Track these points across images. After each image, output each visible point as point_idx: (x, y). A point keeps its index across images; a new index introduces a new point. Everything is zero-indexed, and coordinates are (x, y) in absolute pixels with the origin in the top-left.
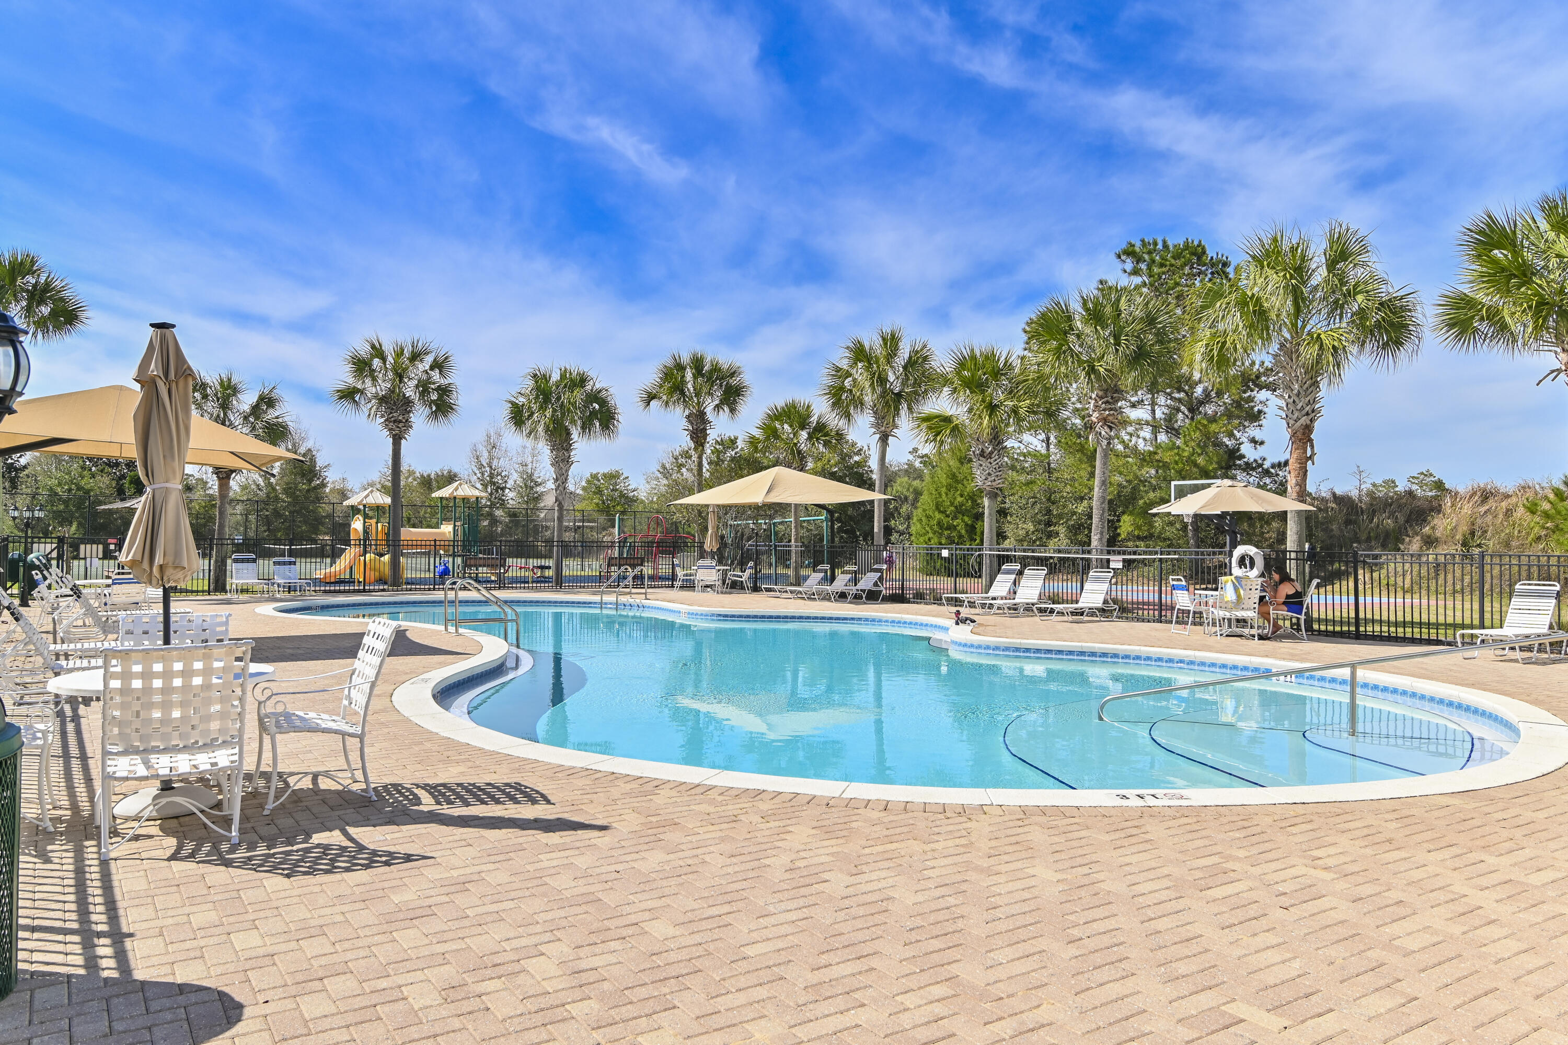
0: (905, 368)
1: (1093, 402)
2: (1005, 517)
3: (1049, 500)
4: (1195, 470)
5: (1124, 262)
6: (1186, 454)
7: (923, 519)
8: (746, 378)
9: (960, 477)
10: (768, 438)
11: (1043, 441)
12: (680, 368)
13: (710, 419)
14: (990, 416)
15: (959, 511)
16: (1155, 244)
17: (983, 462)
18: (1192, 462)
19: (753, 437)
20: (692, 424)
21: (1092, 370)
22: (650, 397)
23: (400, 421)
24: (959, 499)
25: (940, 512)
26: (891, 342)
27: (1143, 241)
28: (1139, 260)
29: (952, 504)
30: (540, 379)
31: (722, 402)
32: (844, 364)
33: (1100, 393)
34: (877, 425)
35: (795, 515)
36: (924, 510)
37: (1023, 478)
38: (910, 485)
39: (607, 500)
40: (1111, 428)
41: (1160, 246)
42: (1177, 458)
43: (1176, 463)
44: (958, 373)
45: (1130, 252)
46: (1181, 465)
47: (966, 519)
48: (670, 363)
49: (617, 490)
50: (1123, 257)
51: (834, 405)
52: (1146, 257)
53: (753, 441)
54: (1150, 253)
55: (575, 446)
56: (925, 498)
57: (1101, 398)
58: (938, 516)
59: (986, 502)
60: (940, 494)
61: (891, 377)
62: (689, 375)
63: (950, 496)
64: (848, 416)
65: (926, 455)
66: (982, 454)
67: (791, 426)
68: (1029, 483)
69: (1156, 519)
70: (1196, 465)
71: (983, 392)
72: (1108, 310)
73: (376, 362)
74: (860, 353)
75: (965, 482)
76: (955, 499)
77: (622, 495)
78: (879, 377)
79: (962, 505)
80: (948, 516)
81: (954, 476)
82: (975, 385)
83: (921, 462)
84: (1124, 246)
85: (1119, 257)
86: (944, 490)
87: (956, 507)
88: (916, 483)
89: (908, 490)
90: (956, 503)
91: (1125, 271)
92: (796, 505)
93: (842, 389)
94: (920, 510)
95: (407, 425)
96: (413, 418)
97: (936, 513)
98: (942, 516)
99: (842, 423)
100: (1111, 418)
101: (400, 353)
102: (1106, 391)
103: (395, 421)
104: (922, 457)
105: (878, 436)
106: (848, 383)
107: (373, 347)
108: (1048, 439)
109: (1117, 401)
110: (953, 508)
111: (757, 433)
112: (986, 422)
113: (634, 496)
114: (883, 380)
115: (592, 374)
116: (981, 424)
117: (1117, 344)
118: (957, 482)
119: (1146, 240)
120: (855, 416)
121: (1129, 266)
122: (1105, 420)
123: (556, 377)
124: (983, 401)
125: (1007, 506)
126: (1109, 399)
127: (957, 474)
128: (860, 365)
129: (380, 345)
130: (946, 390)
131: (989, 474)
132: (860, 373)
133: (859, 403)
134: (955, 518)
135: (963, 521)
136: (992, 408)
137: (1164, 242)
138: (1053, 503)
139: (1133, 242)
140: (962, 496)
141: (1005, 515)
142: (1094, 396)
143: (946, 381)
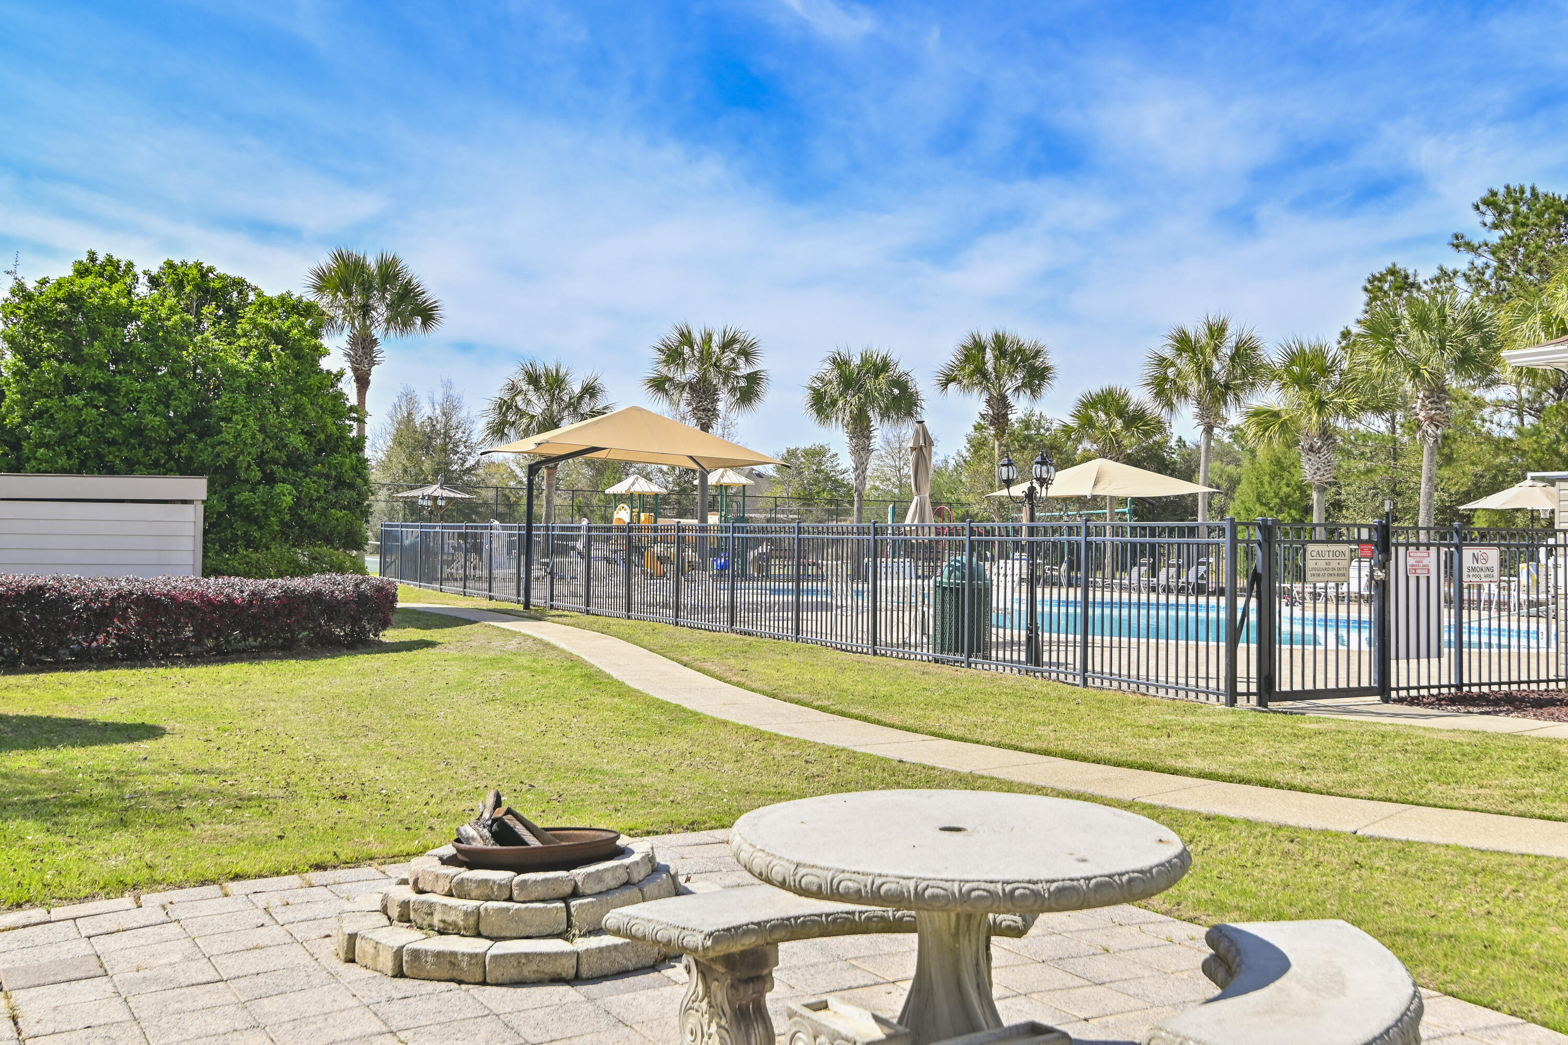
0: (1232, 359)
1: (1419, 401)
2: (1340, 510)
3: (1393, 490)
4: (1557, 459)
5: (1483, 213)
6: (1546, 441)
7: (1242, 512)
8: (1051, 359)
9: (1287, 463)
10: (1081, 426)
11: (1387, 420)
12: (980, 347)
13: (1012, 403)
14: (1319, 413)
15: (1285, 503)
16: (1522, 192)
17: (1312, 456)
18: (1553, 450)
19: (1066, 426)
20: (993, 408)
21: (1417, 373)
22: (948, 380)
23: (709, 410)
24: (1285, 489)
25: (1262, 504)
26: (1217, 332)
27: (1507, 187)
28: (1501, 211)
29: (1276, 495)
30: (840, 363)
31: (1024, 385)
32: (1169, 353)
33: (1427, 393)
34: (1201, 416)
35: (1111, 507)
36: (1243, 502)
37: (1361, 466)
38: (1222, 471)
39: (808, 483)
40: (1437, 427)
41: (1528, 194)
42: (1535, 446)
43: (1535, 451)
44: (1288, 370)
45: (1490, 201)
46: (1539, 454)
47: (1293, 512)
48: (969, 342)
49: (822, 471)
50: (1483, 208)
51: (1158, 395)
52: (1511, 207)
53: (1066, 429)
54: (1516, 202)
55: (875, 433)
56: (1243, 487)
57: (1428, 398)
58: (1259, 508)
59: (1315, 496)
60: (1262, 483)
61: (1216, 367)
62: (989, 355)
63: (1274, 486)
64: (1170, 405)
65: (1238, 428)
66: (1311, 449)
67: (1106, 414)
68: (1369, 471)
69: (1519, 514)
70: (1558, 454)
71: (1311, 389)
72: (1434, 315)
73: (686, 349)
74: (1184, 343)
75: (1292, 470)
76: (1280, 488)
77: (828, 478)
78: (1206, 369)
79: (1288, 496)
80: (1271, 509)
81: (1278, 462)
82: (1304, 382)
83: (1230, 437)
84: (1484, 193)
85: (1477, 208)
86: (1266, 479)
87: (1281, 499)
88: (1231, 469)
89: (1221, 477)
90: (1282, 494)
91: (1485, 225)
92: (1111, 497)
93: (1165, 379)
94: (1237, 502)
95: (714, 413)
96: (721, 406)
97: (1258, 506)
98: (1264, 509)
99: (1164, 414)
100: (1437, 417)
101: (708, 338)
102: (1432, 391)
103: (704, 410)
104: (1233, 430)
105: (1202, 427)
106: (1171, 372)
107: (682, 334)
108: (1393, 418)
109: (1444, 401)
110: (1277, 500)
111: (1072, 422)
112: (1314, 419)
113: (843, 479)
114: (1208, 372)
115: (893, 357)
116: (1310, 419)
117: (1443, 348)
118: (1283, 469)
119: (1512, 187)
120: (1178, 405)
121: (1490, 218)
122: (1431, 419)
123: (856, 361)
124: (1312, 398)
125: (1343, 497)
126: (1435, 399)
127: (1283, 460)
128: (1184, 355)
129: (689, 332)
130: (1275, 385)
131: (1318, 469)
132: (1184, 363)
133: (1184, 393)
134: (1280, 511)
135: (1290, 515)
136: (1321, 405)
137: (1533, 189)
138: (1399, 495)
139: (1495, 189)
140: (1288, 485)
141: (1340, 508)
142: (1421, 396)
143: (1275, 377)
